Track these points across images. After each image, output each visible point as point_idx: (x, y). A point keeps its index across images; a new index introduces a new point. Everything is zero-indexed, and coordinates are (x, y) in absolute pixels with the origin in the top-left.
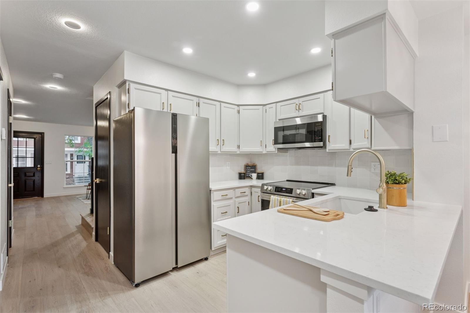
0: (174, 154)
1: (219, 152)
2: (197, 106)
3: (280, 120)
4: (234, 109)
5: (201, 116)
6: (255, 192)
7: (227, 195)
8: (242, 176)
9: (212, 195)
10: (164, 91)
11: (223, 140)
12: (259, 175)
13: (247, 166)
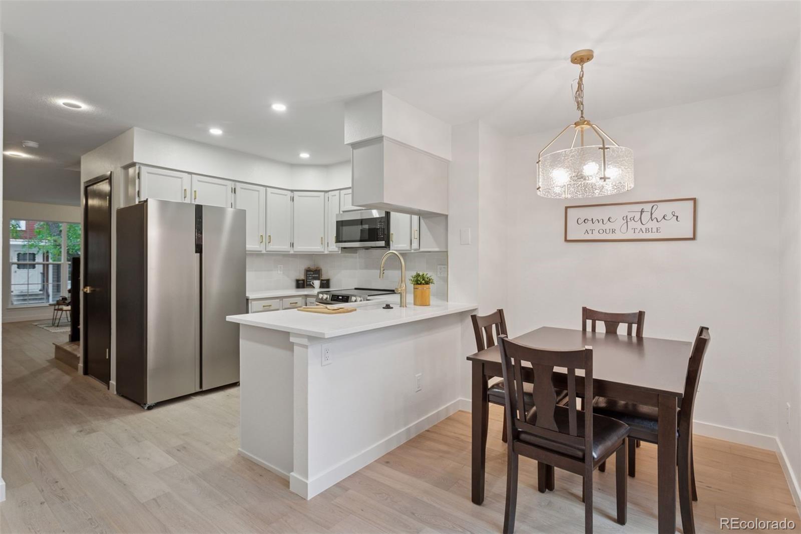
0: (198, 254)
1: (264, 252)
2: (232, 192)
3: (344, 212)
4: (286, 195)
5: (238, 208)
6: (311, 303)
7: (270, 306)
8: (300, 284)
9: (250, 305)
10: (186, 174)
11: (270, 236)
12: (323, 282)
13: (308, 271)
